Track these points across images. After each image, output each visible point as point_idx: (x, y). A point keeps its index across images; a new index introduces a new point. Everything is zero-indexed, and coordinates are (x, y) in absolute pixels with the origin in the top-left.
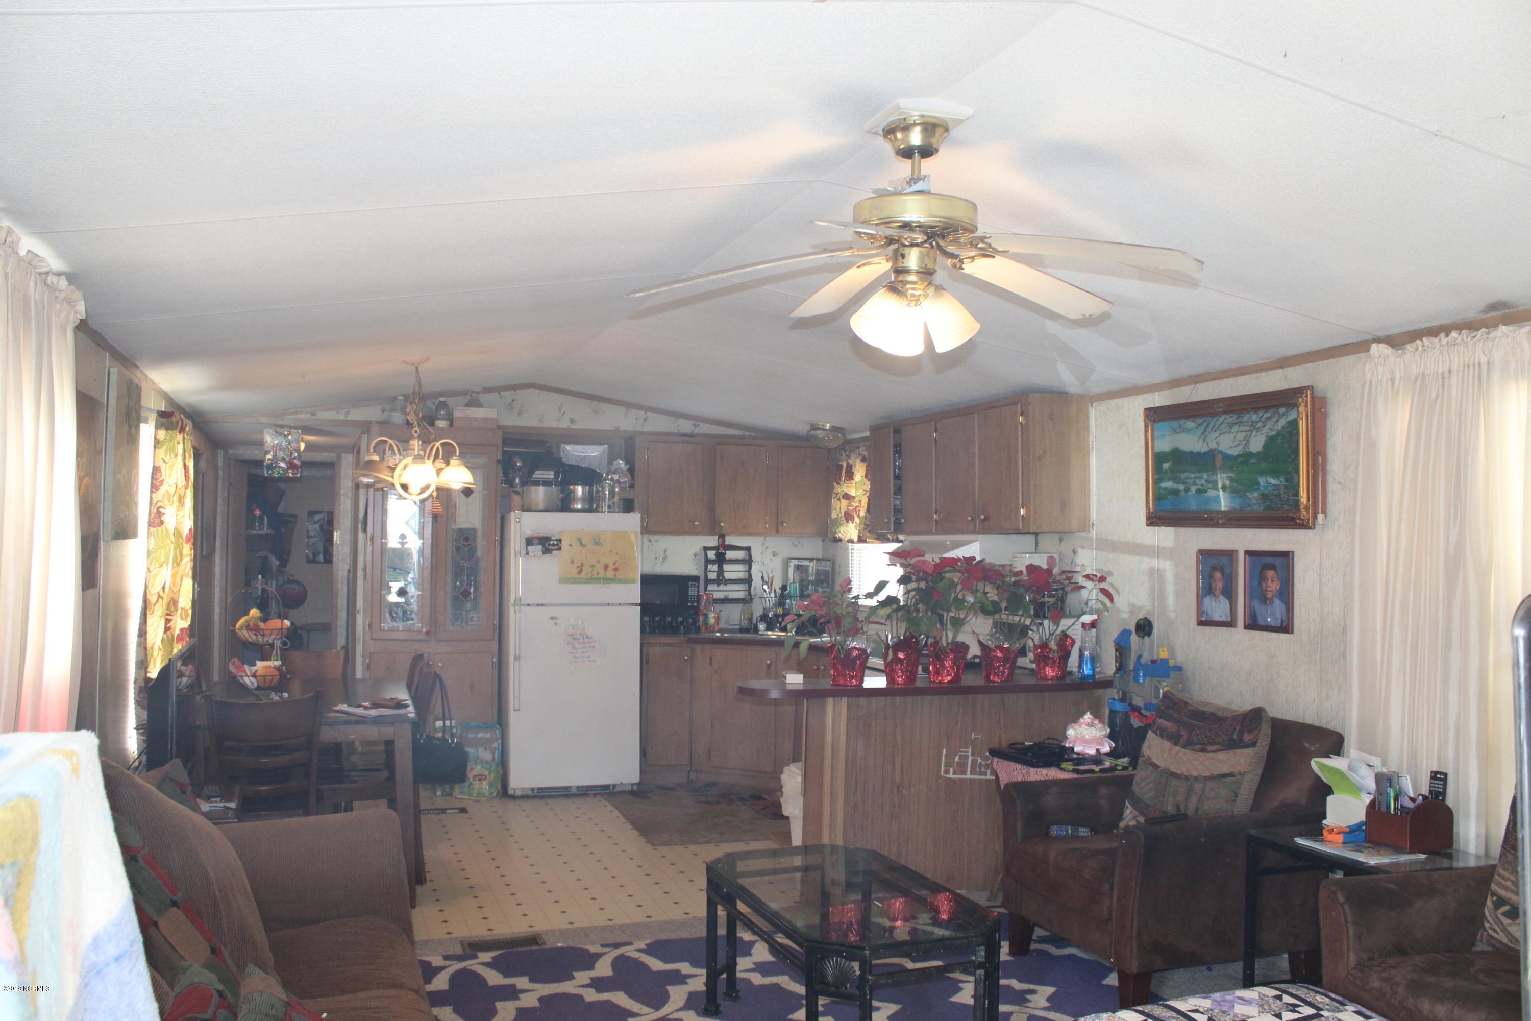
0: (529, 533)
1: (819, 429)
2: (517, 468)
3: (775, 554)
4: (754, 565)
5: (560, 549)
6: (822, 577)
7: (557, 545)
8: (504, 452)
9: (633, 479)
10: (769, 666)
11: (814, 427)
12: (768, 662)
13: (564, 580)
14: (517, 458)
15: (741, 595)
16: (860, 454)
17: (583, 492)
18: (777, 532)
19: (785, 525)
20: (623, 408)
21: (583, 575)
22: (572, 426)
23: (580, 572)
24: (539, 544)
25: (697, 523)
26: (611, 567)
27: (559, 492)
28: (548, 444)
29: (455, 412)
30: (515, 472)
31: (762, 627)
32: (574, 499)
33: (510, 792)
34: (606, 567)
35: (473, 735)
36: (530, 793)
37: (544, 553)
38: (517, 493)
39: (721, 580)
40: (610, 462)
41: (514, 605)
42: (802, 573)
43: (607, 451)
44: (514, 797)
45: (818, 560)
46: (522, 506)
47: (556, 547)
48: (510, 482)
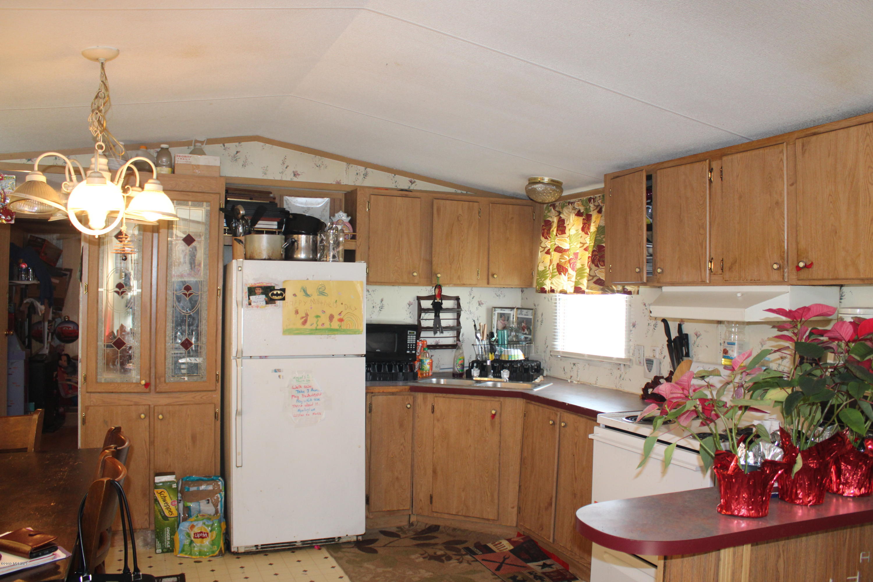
0: (251, 282)
1: (539, 182)
2: (240, 216)
3: (480, 304)
4: (462, 313)
5: (284, 299)
6: (523, 324)
7: (281, 294)
8: (227, 202)
9: (354, 230)
10: (493, 416)
11: (533, 182)
12: (493, 412)
13: (287, 331)
14: (240, 207)
15: (450, 341)
16: (574, 209)
17: (307, 241)
18: (488, 283)
19: (495, 276)
20: (345, 164)
21: (308, 326)
22: (295, 179)
23: (305, 323)
24: (263, 293)
25: (415, 274)
26: (337, 317)
27: (283, 241)
28: (271, 195)
29: (177, 158)
30: (238, 221)
31: (475, 372)
32: (297, 248)
33: (233, 550)
34: (331, 317)
35: (195, 488)
36: (254, 549)
37: (267, 303)
38: (240, 241)
39: (437, 328)
40: (332, 214)
41: (237, 357)
42: (504, 320)
43: (329, 204)
44: (238, 555)
45: (518, 308)
46: (245, 254)
47: (280, 297)
48: (233, 232)
